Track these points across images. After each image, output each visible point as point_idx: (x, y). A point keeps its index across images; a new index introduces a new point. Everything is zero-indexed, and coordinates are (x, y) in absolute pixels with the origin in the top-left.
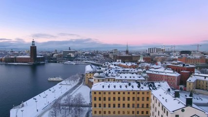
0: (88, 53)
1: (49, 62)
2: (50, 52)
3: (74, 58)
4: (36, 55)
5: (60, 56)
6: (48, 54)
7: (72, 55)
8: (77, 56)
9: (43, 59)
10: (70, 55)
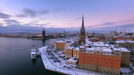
0: (72, 34)
1: (51, 38)
2: (52, 34)
3: (64, 36)
4: (45, 35)
5: (57, 36)
6: (51, 35)
7: (63, 35)
8: (65, 36)
9: (48, 37)
10: (62, 35)
